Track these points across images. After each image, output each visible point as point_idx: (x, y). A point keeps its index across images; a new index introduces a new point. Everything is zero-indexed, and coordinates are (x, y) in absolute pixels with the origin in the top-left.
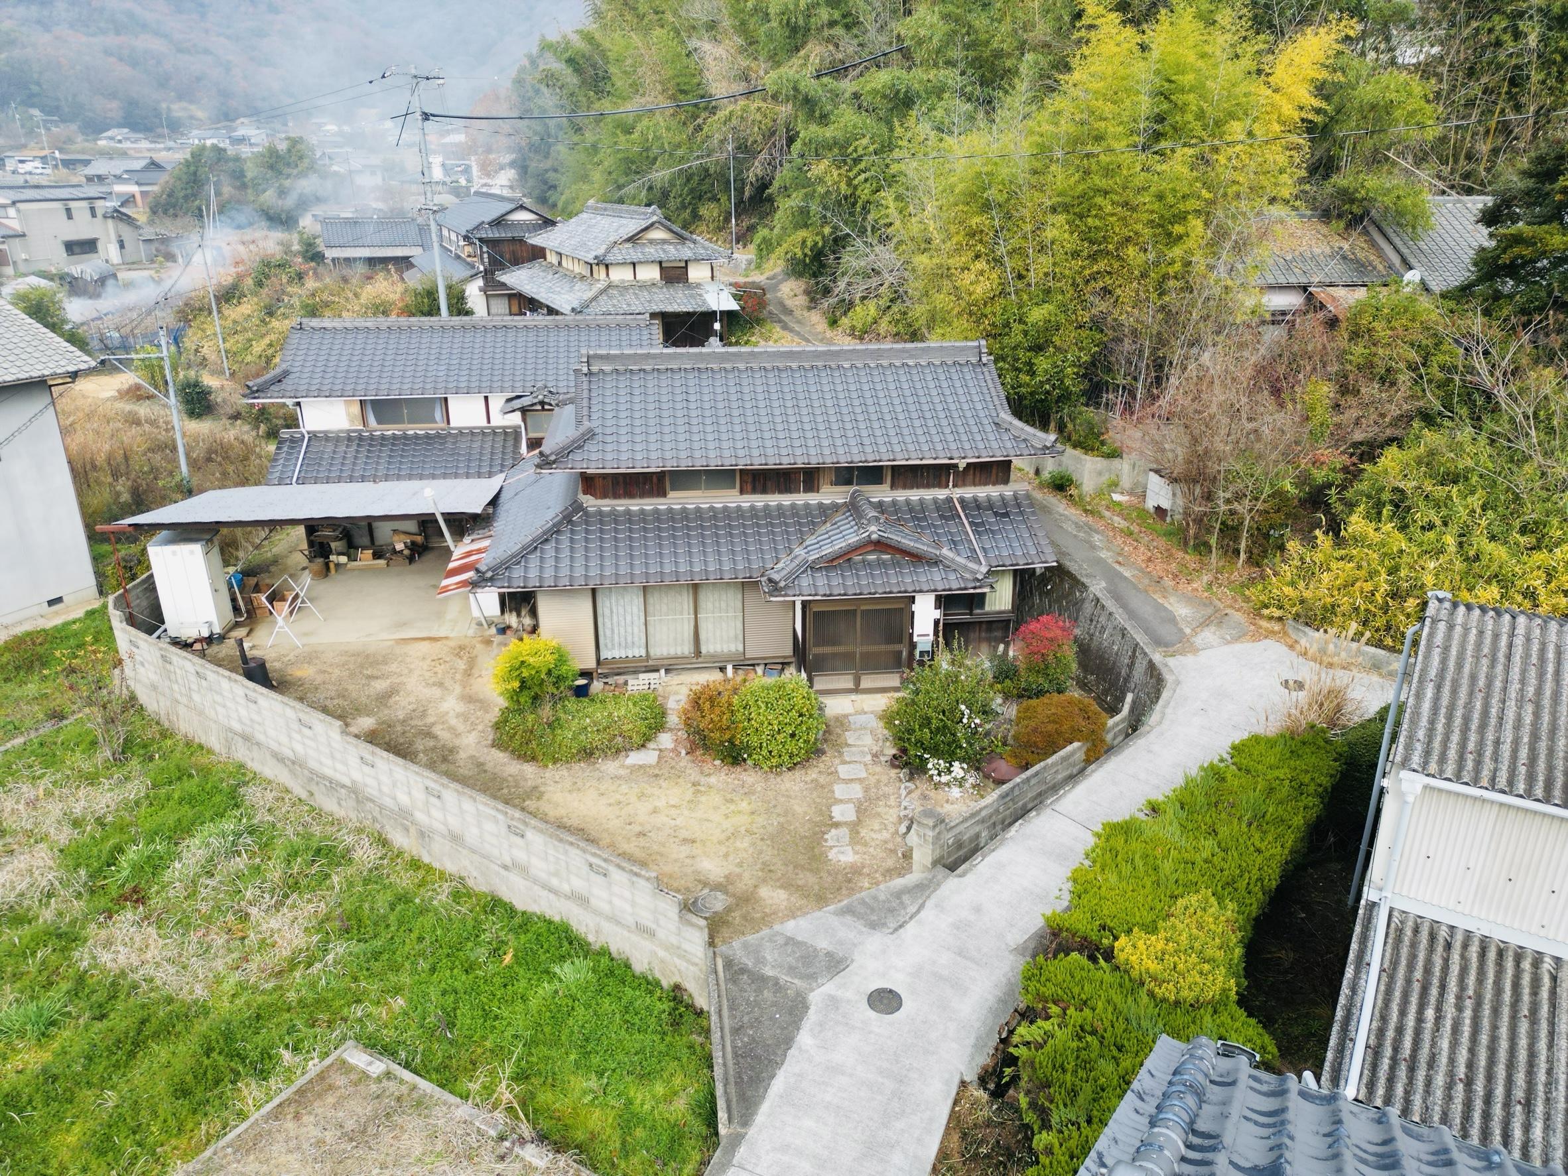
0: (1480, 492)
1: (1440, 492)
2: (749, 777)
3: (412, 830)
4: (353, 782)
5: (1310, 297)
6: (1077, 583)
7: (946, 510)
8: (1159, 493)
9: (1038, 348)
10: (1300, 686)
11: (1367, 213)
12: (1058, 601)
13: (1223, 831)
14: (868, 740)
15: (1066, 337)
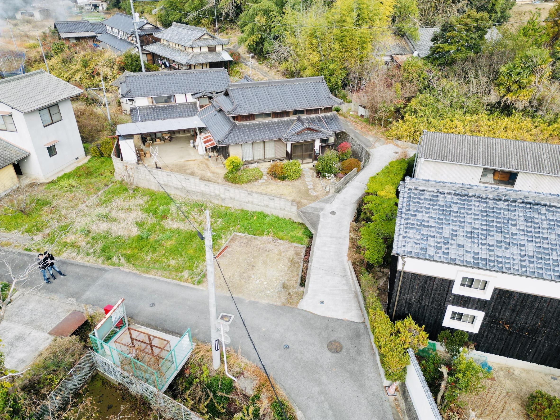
0: (431, 108)
1: (423, 109)
2: (286, 182)
3: (220, 199)
4: (202, 191)
5: (392, 58)
6: (346, 134)
7: (319, 119)
8: (362, 111)
9: (331, 75)
10: (397, 153)
11: (405, 34)
12: (342, 139)
13: (391, 176)
14: (309, 174)
15: (338, 73)
